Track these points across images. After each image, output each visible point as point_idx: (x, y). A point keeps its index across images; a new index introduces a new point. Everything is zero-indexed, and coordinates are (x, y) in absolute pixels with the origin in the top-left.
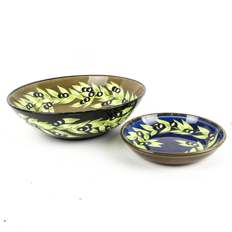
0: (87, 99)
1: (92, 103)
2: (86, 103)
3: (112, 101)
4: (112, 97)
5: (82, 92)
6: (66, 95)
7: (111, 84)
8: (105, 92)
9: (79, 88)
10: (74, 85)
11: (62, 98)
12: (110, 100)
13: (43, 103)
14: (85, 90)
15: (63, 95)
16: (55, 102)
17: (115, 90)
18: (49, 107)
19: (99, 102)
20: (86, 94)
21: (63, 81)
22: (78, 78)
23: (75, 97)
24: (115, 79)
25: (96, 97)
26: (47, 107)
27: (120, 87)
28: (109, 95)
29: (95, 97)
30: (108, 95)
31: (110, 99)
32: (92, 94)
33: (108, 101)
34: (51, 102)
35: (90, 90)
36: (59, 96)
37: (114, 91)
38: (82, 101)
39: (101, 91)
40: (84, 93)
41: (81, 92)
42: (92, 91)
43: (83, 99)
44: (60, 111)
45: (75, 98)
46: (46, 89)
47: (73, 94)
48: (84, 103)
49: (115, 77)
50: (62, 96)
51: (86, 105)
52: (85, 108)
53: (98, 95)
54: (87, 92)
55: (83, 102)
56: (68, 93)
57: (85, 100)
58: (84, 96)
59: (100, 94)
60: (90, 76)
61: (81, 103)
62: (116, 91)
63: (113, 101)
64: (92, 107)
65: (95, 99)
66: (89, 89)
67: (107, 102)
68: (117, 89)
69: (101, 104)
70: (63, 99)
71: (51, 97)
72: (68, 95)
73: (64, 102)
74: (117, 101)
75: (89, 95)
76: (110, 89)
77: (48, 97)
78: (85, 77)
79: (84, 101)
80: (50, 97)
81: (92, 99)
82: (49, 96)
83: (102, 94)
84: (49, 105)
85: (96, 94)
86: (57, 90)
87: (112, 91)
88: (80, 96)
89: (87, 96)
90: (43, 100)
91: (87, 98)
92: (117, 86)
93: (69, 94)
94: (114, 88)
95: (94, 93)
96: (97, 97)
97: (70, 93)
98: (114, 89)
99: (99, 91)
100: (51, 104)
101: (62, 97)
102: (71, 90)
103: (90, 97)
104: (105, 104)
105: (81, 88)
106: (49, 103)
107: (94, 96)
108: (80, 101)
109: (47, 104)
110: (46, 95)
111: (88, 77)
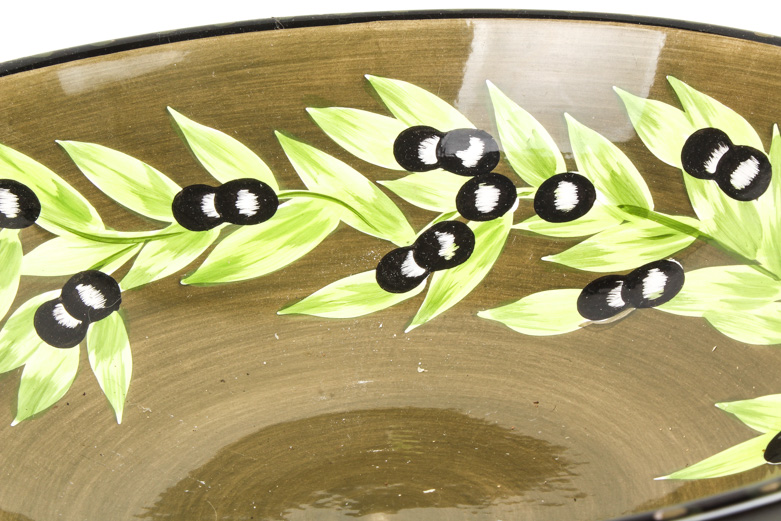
0: (448, 246)
1: (487, 283)
2: (438, 275)
3: (688, 275)
4: (689, 230)
5: (397, 167)
6: (247, 203)
7: (677, 103)
8: (617, 182)
9: (372, 138)
10: (323, 103)
11: (216, 231)
12: (663, 265)
13: (30, 286)
14: (428, 151)
15: (226, 194)
16: (143, 272)
17: (712, 166)
18: (88, 315)
19: (561, 278)
20: (439, 191)
21: (228, 70)
22: (366, 36)
23: (331, 218)
24: (717, 58)
25: (524, 226)
26: (70, 321)
27: (767, 137)
28: (650, 205)
29: (517, 219)
30: (640, 212)
31: (664, 250)
32: (487, 197)
33: (643, 271)
34: (108, 270)
35: (471, 156)
36: (188, 211)
37: (701, 174)
38: (401, 254)
39: (581, 172)
40: (417, 177)
41: (393, 175)
42: (491, 168)
43: (405, 235)
44: (191, 354)
45: (332, 227)
46: (66, 144)
47: (311, 186)
48: (416, 281)
49: (713, 39)
50: (209, 205)
51: (436, 303)
52: (426, 327)
53: (544, 205)
54: (440, 170)
55: (411, 268)
56: (265, 174)
57: (427, 252)
58: (414, 214)
59: (566, 197)
60: (481, 25)
61: (391, 276)
62: (723, 178)
63: (693, 278)
64: (488, 323)
65: (517, 241)
66: (465, 146)
67: (633, 280)
68: (739, 154)
69: (578, 292)
70: (224, 234)
71: (109, 222)
72: (268, 205)
73: (232, 263)
74: (734, 280)
75: (465, 201)
76: (669, 151)
77: (84, 217)
78: (428, 32)
79: (420, 261)
80: (96, 225)
81: (489, 239)
82: (93, 211)
83: (586, 195)
84: (91, 297)
85: (527, 194)
86: (168, 152)
87: (688, 179)
88: (376, 208)
89: (448, 209)
90: (27, 248)
91: (445, 227)
92: (742, 133)
93: (277, 191)
94: (700, 145)
95: (508, 189)
96: (536, 225)
97: (291, 180)
98: (707, 156)
99: (562, 169)
100: (106, 284)
101: (213, 223)
102: (295, 151)
103: (473, 225)
104: (616, 298)
105: (394, 128)
106: (94, 277)
107: (509, 215)
108: (378, 256)
109: (69, 287)
110: (61, 200)
111: (469, 33)
